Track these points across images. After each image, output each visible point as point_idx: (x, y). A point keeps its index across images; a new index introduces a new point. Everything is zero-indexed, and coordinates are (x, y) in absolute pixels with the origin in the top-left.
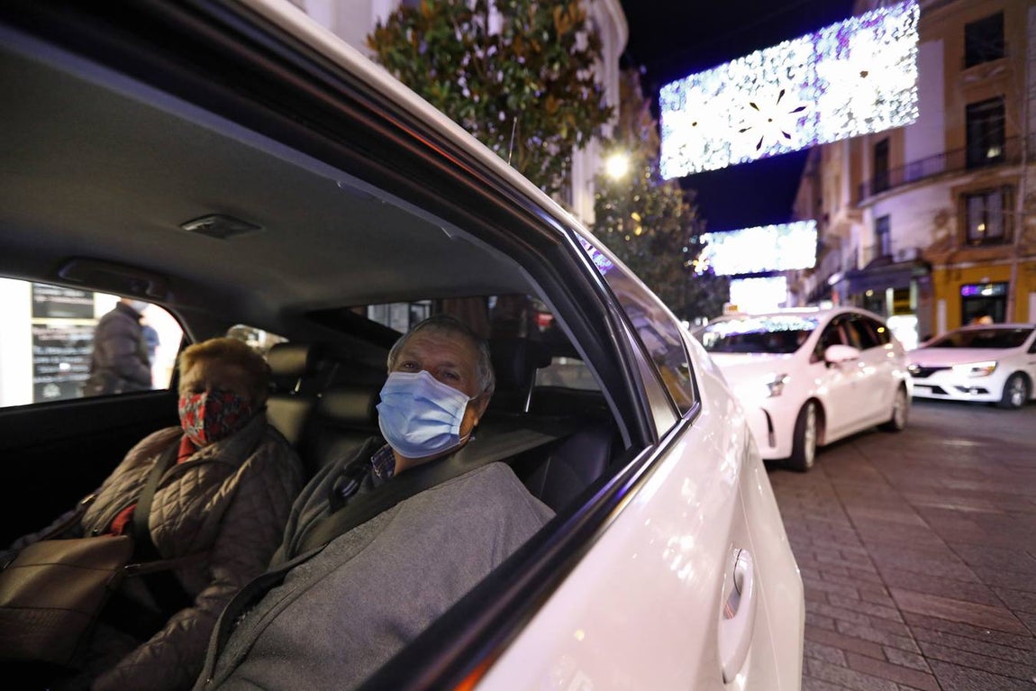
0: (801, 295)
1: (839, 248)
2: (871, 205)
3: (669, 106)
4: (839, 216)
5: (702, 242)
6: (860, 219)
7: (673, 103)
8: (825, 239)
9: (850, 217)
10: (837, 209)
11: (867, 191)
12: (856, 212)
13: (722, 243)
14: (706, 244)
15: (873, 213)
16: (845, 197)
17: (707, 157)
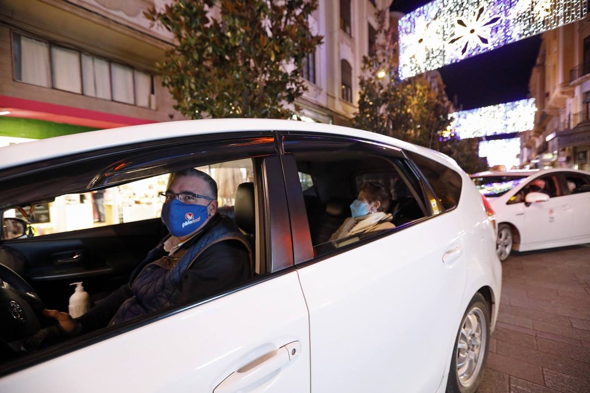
0: (533, 149)
1: (558, 116)
2: (580, 84)
3: (404, 31)
4: (556, 93)
5: (449, 118)
6: (572, 94)
7: (406, 29)
8: (546, 110)
9: (563, 93)
10: (554, 88)
11: (577, 73)
12: (567, 89)
13: (465, 118)
14: (452, 119)
15: (581, 89)
16: (560, 80)
17: (428, 62)
